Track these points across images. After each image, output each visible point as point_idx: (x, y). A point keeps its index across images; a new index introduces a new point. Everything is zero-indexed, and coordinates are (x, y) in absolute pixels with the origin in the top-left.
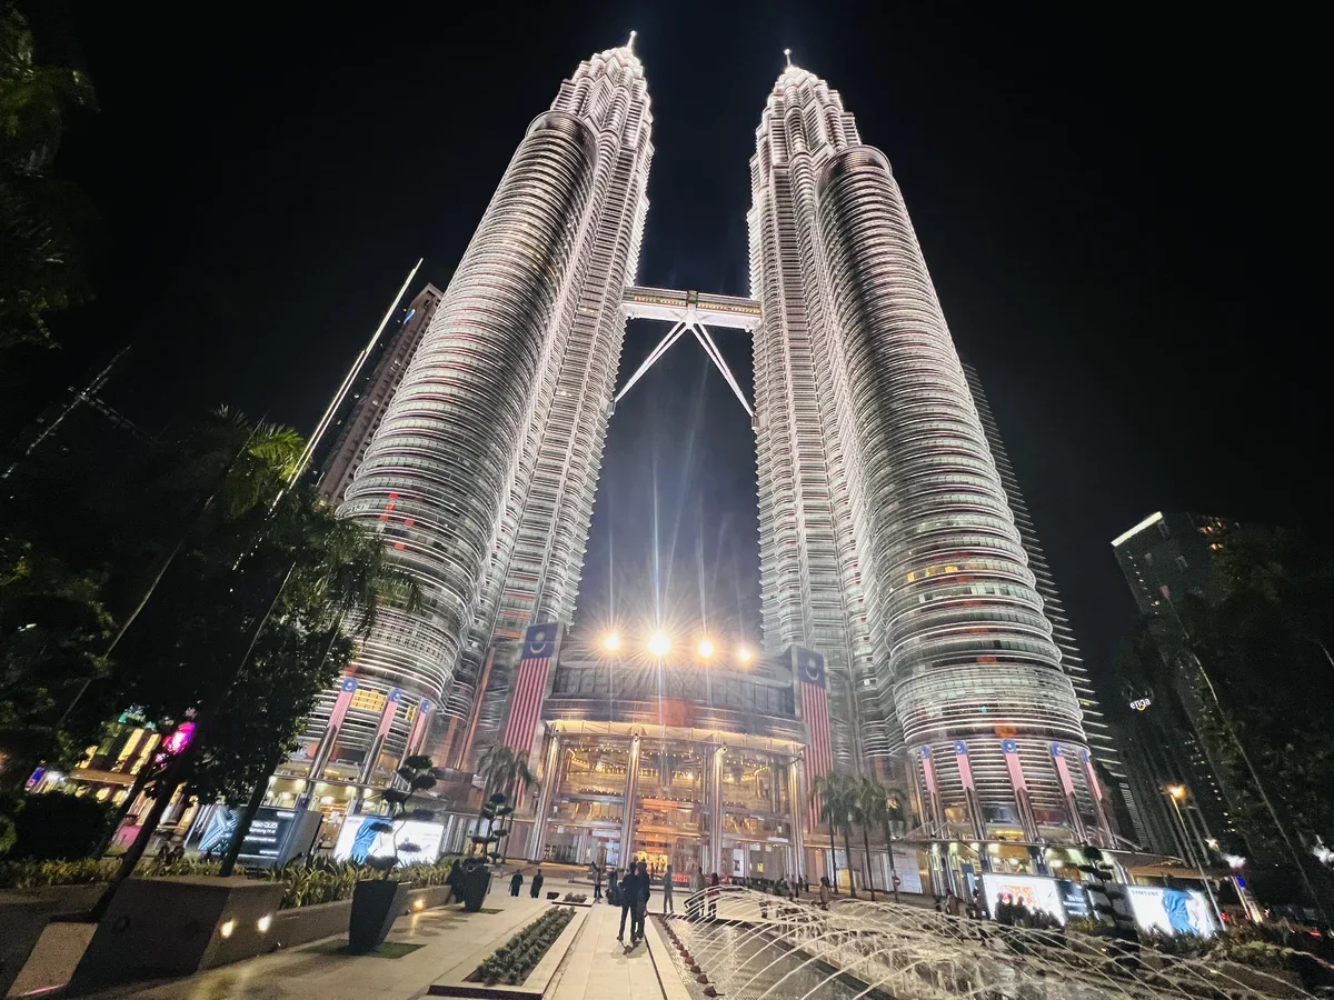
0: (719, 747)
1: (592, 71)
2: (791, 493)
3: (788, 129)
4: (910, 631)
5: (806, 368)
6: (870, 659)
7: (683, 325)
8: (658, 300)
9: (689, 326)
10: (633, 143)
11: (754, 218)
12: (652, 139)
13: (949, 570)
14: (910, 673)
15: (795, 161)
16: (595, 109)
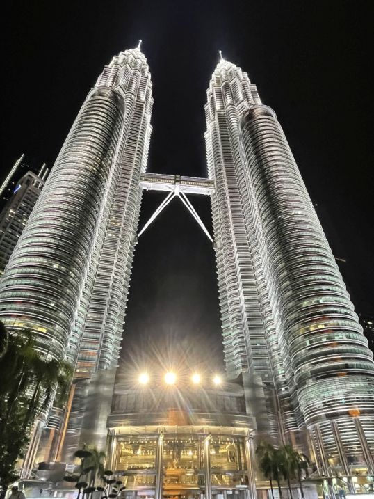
0: (207, 435)
1: (120, 62)
2: (236, 284)
3: (223, 92)
4: (303, 361)
5: (240, 216)
6: (284, 376)
7: (173, 193)
8: (159, 180)
9: (177, 194)
10: (143, 98)
11: (208, 136)
12: (153, 95)
13: (320, 327)
14: (305, 383)
15: (228, 108)
16: (122, 81)
